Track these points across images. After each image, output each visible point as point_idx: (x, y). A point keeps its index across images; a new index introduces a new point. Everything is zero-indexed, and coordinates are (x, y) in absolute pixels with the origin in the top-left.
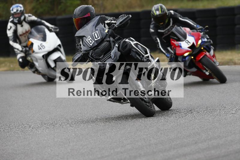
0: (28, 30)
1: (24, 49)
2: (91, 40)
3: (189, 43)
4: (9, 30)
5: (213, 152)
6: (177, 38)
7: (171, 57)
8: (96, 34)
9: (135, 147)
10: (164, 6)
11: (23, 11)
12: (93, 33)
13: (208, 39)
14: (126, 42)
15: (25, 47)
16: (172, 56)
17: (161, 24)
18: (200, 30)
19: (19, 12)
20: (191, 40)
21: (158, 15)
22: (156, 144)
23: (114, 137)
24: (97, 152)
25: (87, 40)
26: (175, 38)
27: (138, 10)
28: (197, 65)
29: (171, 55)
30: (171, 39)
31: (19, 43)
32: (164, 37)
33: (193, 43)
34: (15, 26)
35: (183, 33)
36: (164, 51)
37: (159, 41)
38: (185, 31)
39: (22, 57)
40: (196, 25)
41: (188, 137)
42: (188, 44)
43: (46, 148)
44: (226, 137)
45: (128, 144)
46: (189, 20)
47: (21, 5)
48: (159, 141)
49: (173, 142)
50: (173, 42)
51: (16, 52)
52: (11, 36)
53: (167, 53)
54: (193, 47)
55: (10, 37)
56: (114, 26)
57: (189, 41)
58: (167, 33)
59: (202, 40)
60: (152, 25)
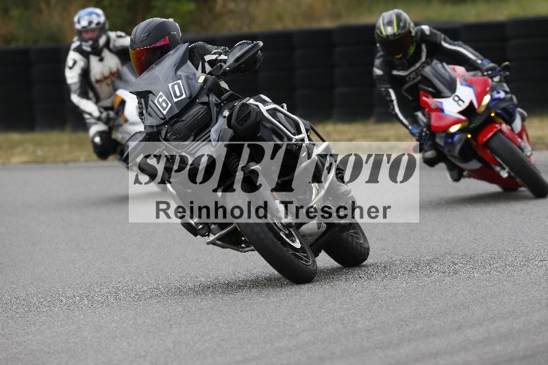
0: (114, 69)
1: (104, 115)
2: (164, 100)
3: (460, 102)
4: (71, 68)
5: (498, 348)
6: (433, 91)
7: (421, 133)
8: (176, 87)
9: (320, 338)
10: (405, 15)
11: (104, 24)
12: (170, 85)
13: (506, 93)
14: (248, 105)
15: (106, 109)
16: (422, 131)
17: (397, 57)
18: (490, 72)
19: (93, 26)
20: (466, 94)
21: (391, 36)
22: (369, 331)
23: (272, 314)
24: (232, 348)
25: (156, 102)
26: (430, 89)
27: (328, 24)
28: (480, 154)
29: (420, 129)
30: (421, 92)
31: (94, 100)
32: (406, 86)
33: (471, 103)
34: (85, 60)
35: (448, 78)
36: (405, 121)
37: (394, 97)
38: (453, 74)
39: (100, 134)
40: (482, 60)
41: (440, 315)
42: (459, 105)
43: (118, 340)
44: (528, 314)
45: (304, 331)
46: (465, 48)
47: (99, 11)
48: (375, 323)
49: (407, 325)
50: (424, 98)
51: (88, 121)
52: (75, 84)
53: (410, 124)
54: (469, 111)
55: (72, 84)
56: (222, 66)
57: (462, 98)
58: (414, 79)
59: (492, 96)
60: (378, 58)
